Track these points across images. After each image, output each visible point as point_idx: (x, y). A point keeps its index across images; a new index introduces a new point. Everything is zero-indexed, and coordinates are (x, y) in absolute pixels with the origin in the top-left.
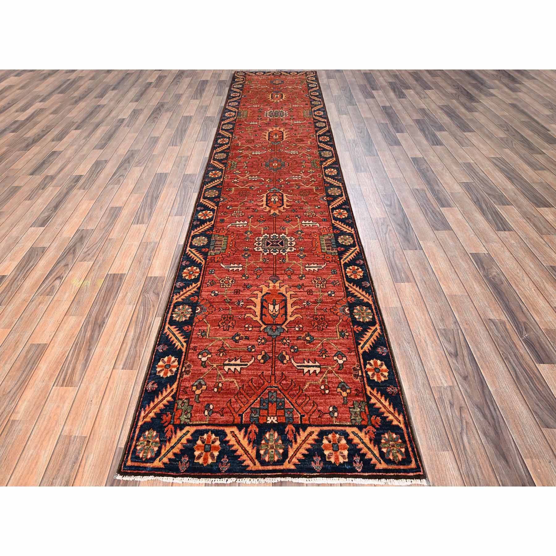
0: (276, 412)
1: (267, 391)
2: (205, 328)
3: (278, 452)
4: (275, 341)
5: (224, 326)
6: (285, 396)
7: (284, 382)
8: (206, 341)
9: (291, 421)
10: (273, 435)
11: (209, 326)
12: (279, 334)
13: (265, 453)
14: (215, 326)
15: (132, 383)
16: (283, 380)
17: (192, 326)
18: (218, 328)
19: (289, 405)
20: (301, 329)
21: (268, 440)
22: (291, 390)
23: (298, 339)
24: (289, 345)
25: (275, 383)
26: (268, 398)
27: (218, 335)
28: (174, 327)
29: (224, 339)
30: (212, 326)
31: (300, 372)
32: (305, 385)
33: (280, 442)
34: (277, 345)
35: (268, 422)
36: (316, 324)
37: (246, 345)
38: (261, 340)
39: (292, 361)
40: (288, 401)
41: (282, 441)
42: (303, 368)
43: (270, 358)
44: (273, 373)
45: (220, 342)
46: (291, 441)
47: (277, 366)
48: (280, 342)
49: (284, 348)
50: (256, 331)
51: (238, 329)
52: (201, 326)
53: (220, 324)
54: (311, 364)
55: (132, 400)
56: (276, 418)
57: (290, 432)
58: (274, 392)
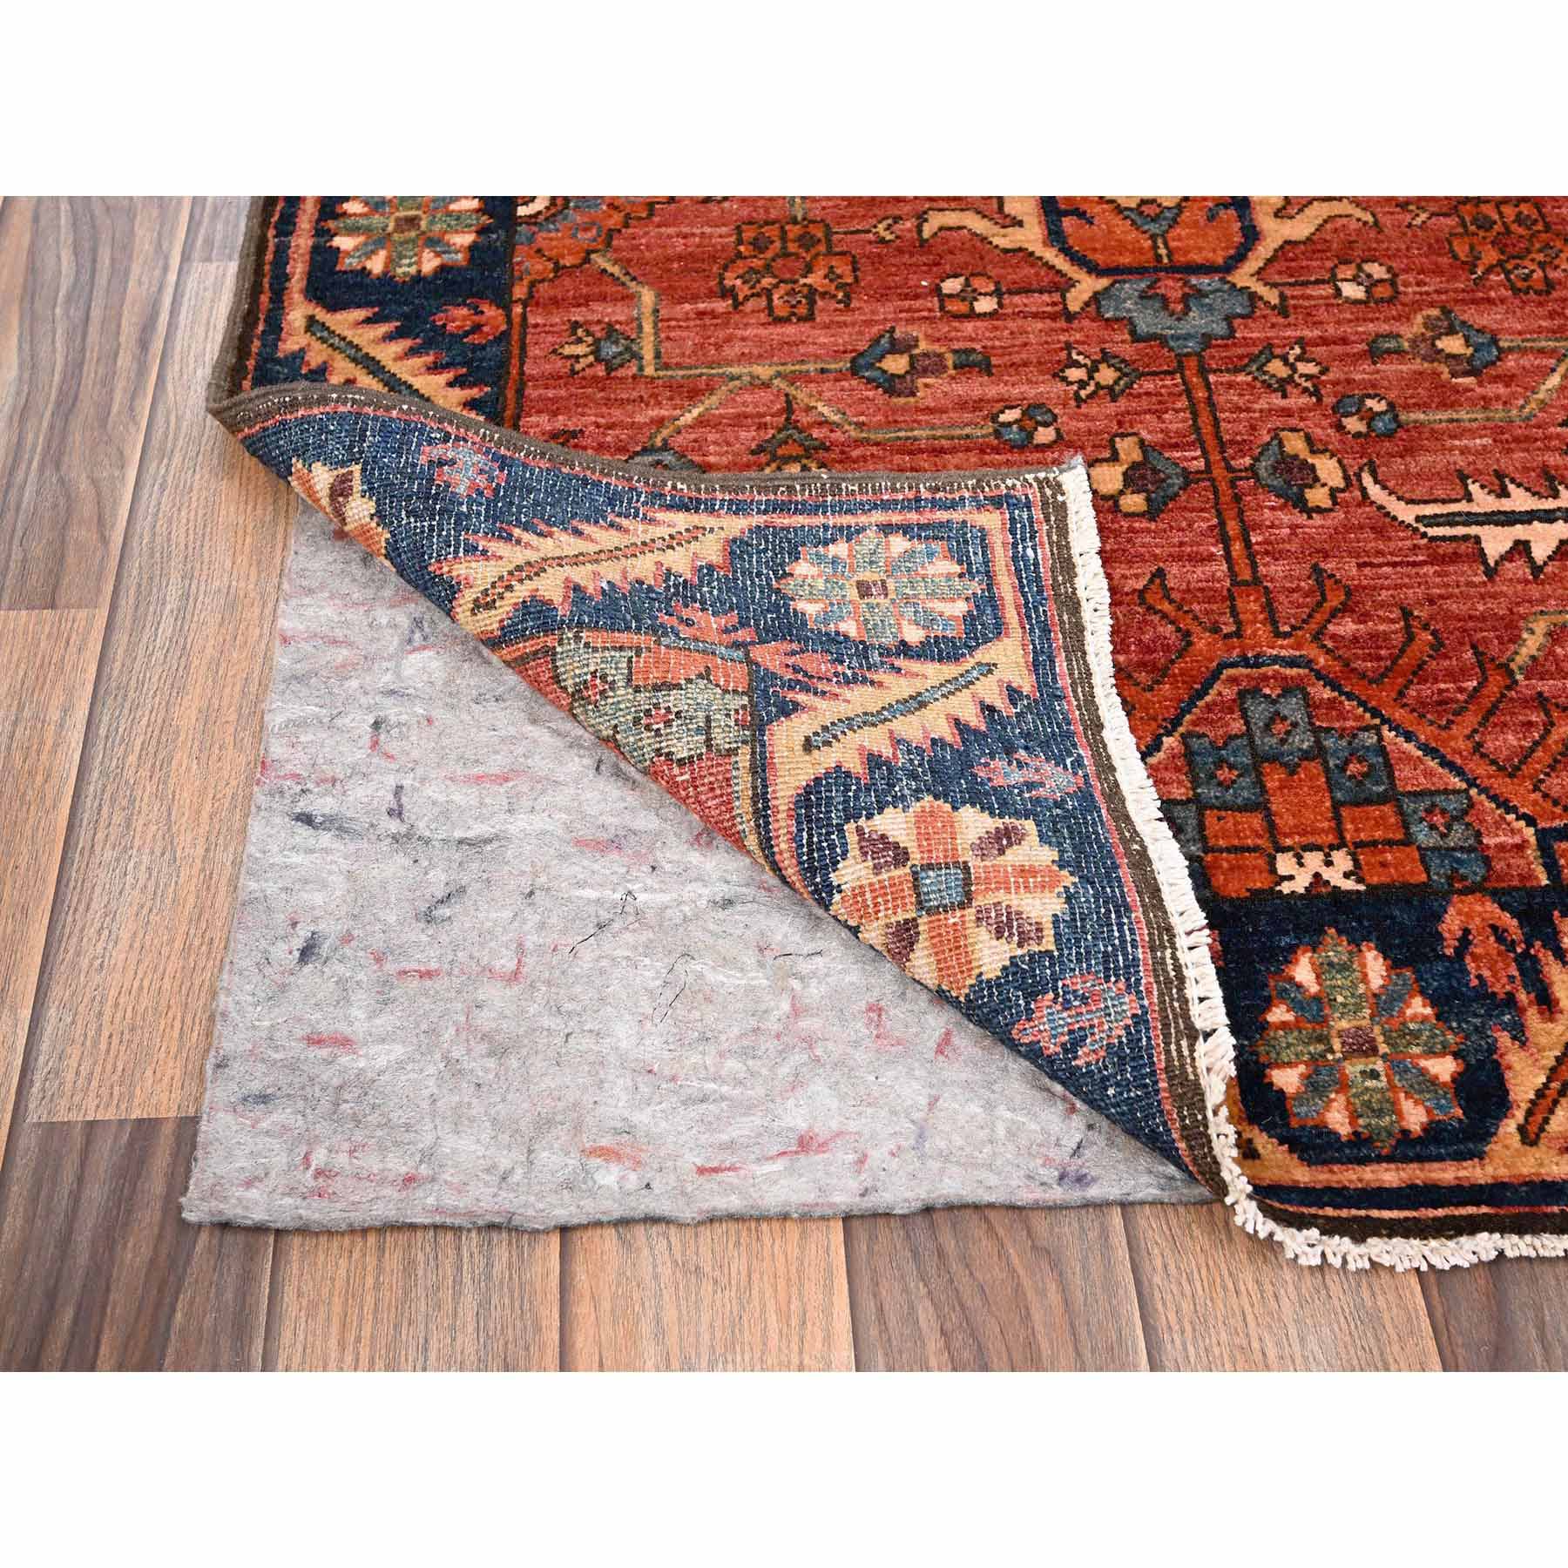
0: (1338, 818)
1: (1222, 691)
2: (615, 313)
3: (1423, 1072)
4: (1203, 371)
5: (768, 293)
6: (1375, 713)
7: (1347, 627)
8: (642, 390)
9: (1475, 872)
10: (1344, 968)
11: (648, 297)
12: (1220, 328)
13: (1315, 1086)
14: (695, 298)
15: (70, 692)
16: (1334, 614)
17: (507, 307)
18: (722, 306)
19: (1429, 774)
20: (1382, 292)
21: (1317, 998)
22: (1419, 672)
23: (1374, 353)
24: (1316, 393)
25: (1278, 634)
26: (1249, 734)
27: (730, 351)
28: (360, 314)
29: (792, 379)
30: (669, 292)
31: (1455, 558)
32: (1516, 639)
33: (1418, 1007)
34: (1224, 398)
35: (1286, 888)
36: (1490, 256)
37: (978, 404)
38: (1092, 370)
39: (1375, 491)
40: (1410, 747)
41: (1433, 1000)
42: (1474, 530)
43: (1189, 478)
44: (1246, 575)
45: (764, 396)
46: (1510, 1000)
47: (1257, 526)
48: (1241, 378)
49: (1286, 412)
50: (1035, 316)
51: (885, 310)
52: (585, 301)
53: (731, 280)
54: (1520, 500)
55: (89, 803)
56: (1342, 860)
57: (1485, 945)
58: (1287, 692)
